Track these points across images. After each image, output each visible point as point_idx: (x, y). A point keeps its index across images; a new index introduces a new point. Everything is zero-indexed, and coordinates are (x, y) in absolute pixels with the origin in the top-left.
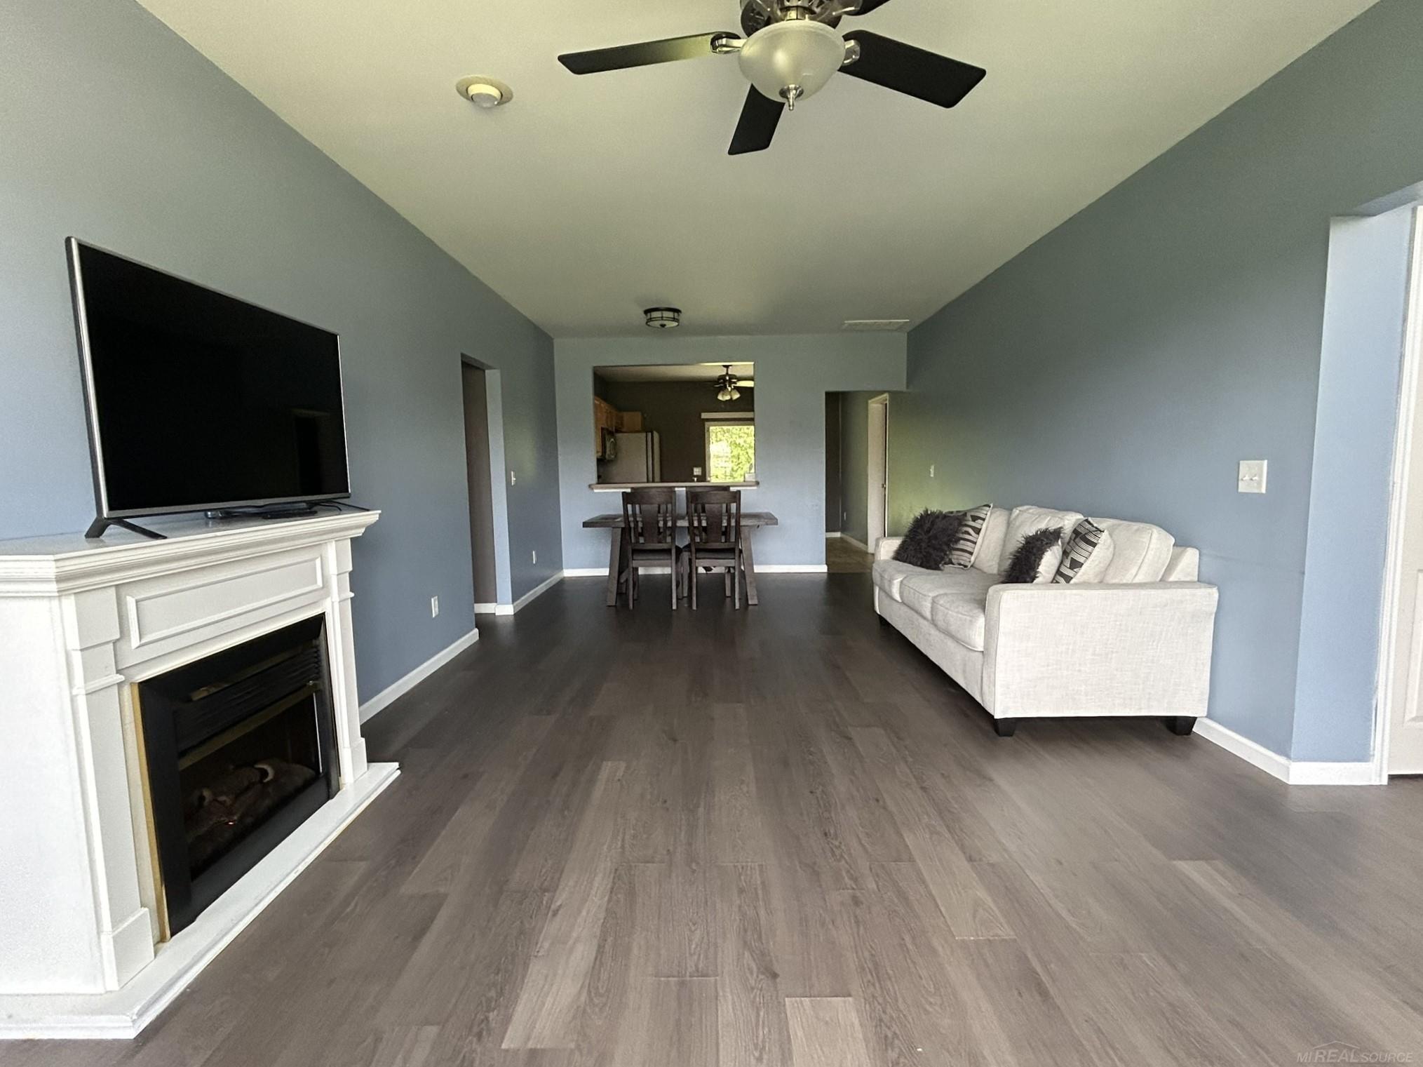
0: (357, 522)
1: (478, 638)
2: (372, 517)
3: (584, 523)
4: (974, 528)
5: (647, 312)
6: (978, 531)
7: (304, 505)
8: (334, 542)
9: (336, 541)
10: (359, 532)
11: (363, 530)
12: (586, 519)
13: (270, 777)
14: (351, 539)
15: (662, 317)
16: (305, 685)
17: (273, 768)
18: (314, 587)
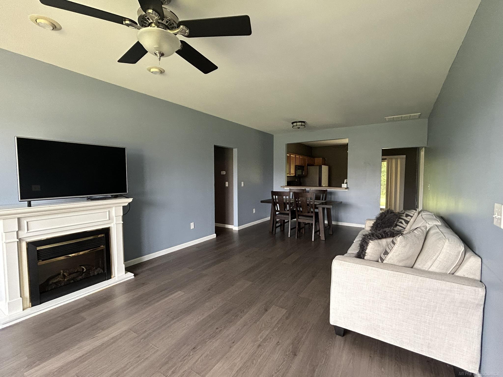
0: (126, 201)
1: (216, 237)
2: (130, 200)
3: (261, 201)
4: (405, 220)
5: (293, 123)
6: (407, 222)
7: (111, 196)
8: (114, 207)
9: (115, 207)
10: (126, 204)
11: (127, 204)
12: (262, 200)
13: (85, 271)
14: (123, 206)
15: (297, 125)
16: (100, 247)
17: (86, 268)
18: (106, 219)
